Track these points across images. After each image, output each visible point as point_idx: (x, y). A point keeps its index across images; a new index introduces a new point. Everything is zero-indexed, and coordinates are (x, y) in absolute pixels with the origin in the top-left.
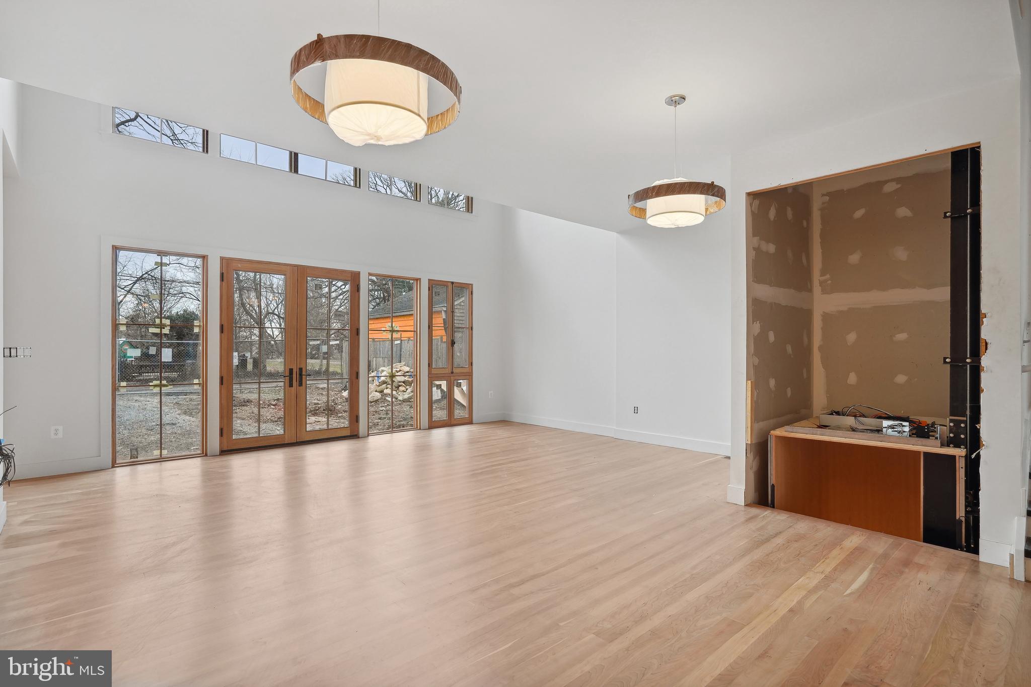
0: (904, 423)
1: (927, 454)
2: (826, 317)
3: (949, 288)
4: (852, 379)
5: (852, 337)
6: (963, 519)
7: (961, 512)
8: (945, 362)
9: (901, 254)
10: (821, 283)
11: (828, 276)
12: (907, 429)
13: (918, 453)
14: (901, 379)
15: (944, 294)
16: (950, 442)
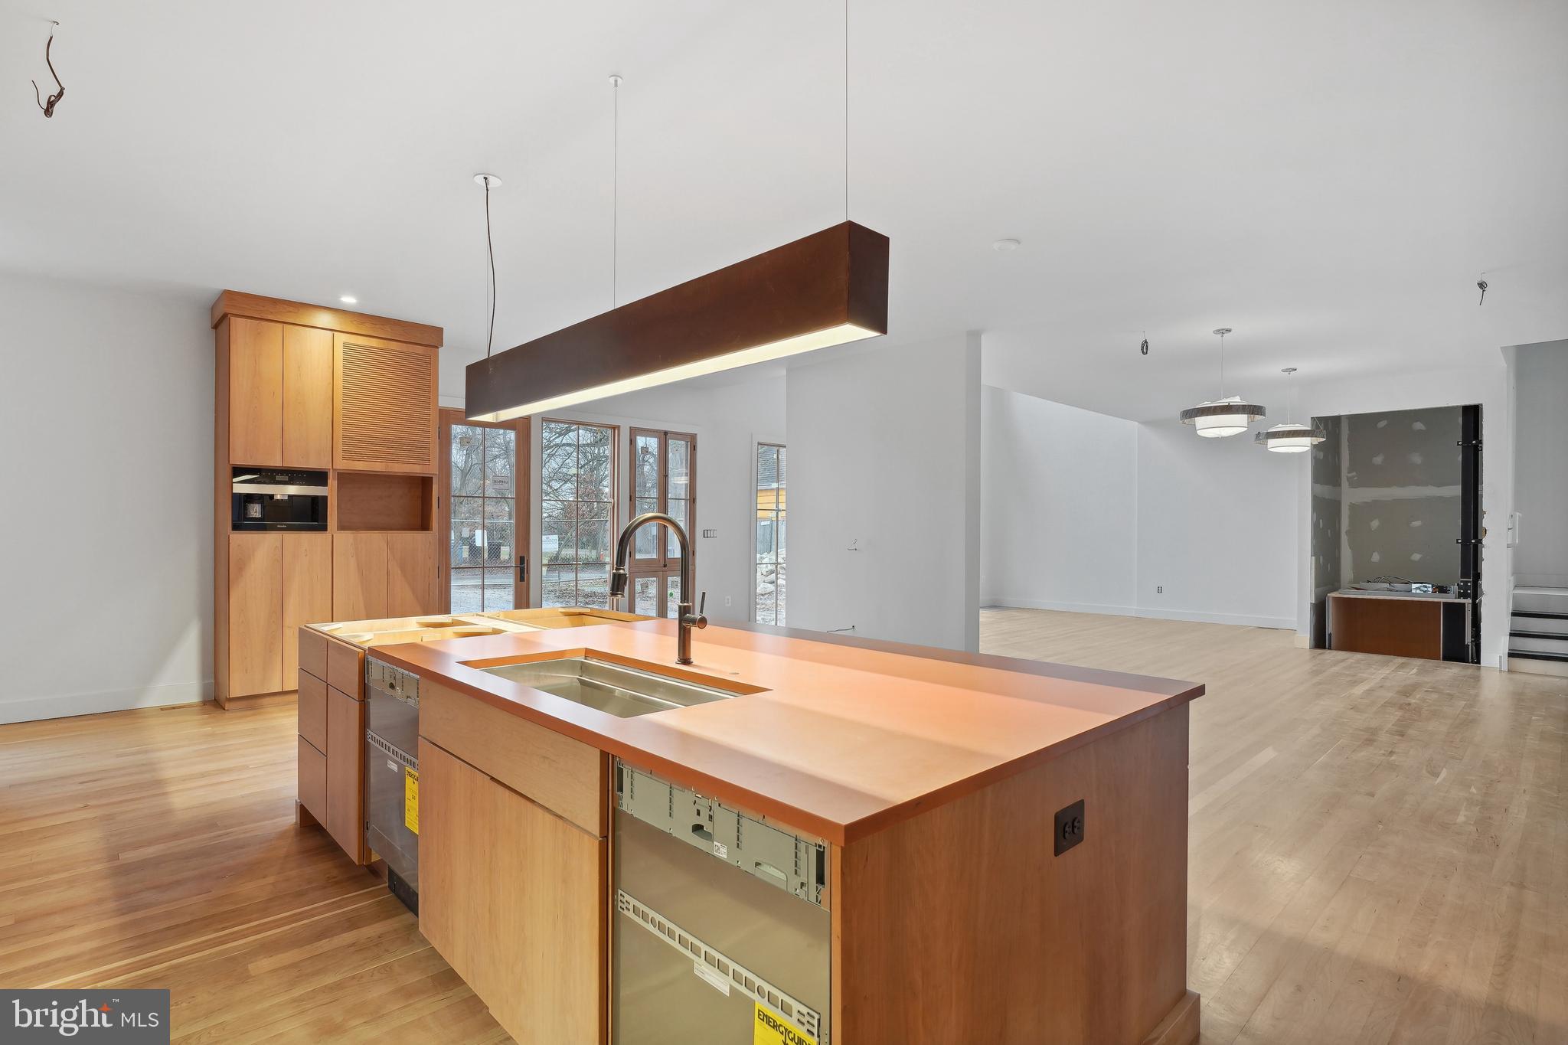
0: (1428, 585)
1: (1445, 604)
2: (1353, 507)
3: (1460, 487)
4: (1376, 557)
5: (1375, 524)
6: (1470, 644)
7: (1468, 639)
8: (1458, 542)
9: (1417, 459)
10: (1348, 479)
11: (1354, 474)
12: (1430, 590)
13: (1440, 603)
14: (1416, 557)
15: (1456, 491)
16: (1460, 595)
